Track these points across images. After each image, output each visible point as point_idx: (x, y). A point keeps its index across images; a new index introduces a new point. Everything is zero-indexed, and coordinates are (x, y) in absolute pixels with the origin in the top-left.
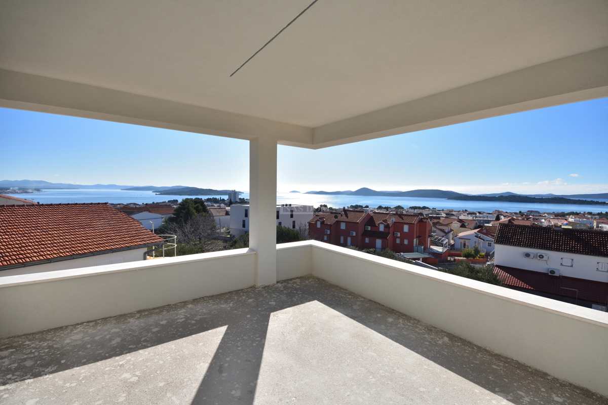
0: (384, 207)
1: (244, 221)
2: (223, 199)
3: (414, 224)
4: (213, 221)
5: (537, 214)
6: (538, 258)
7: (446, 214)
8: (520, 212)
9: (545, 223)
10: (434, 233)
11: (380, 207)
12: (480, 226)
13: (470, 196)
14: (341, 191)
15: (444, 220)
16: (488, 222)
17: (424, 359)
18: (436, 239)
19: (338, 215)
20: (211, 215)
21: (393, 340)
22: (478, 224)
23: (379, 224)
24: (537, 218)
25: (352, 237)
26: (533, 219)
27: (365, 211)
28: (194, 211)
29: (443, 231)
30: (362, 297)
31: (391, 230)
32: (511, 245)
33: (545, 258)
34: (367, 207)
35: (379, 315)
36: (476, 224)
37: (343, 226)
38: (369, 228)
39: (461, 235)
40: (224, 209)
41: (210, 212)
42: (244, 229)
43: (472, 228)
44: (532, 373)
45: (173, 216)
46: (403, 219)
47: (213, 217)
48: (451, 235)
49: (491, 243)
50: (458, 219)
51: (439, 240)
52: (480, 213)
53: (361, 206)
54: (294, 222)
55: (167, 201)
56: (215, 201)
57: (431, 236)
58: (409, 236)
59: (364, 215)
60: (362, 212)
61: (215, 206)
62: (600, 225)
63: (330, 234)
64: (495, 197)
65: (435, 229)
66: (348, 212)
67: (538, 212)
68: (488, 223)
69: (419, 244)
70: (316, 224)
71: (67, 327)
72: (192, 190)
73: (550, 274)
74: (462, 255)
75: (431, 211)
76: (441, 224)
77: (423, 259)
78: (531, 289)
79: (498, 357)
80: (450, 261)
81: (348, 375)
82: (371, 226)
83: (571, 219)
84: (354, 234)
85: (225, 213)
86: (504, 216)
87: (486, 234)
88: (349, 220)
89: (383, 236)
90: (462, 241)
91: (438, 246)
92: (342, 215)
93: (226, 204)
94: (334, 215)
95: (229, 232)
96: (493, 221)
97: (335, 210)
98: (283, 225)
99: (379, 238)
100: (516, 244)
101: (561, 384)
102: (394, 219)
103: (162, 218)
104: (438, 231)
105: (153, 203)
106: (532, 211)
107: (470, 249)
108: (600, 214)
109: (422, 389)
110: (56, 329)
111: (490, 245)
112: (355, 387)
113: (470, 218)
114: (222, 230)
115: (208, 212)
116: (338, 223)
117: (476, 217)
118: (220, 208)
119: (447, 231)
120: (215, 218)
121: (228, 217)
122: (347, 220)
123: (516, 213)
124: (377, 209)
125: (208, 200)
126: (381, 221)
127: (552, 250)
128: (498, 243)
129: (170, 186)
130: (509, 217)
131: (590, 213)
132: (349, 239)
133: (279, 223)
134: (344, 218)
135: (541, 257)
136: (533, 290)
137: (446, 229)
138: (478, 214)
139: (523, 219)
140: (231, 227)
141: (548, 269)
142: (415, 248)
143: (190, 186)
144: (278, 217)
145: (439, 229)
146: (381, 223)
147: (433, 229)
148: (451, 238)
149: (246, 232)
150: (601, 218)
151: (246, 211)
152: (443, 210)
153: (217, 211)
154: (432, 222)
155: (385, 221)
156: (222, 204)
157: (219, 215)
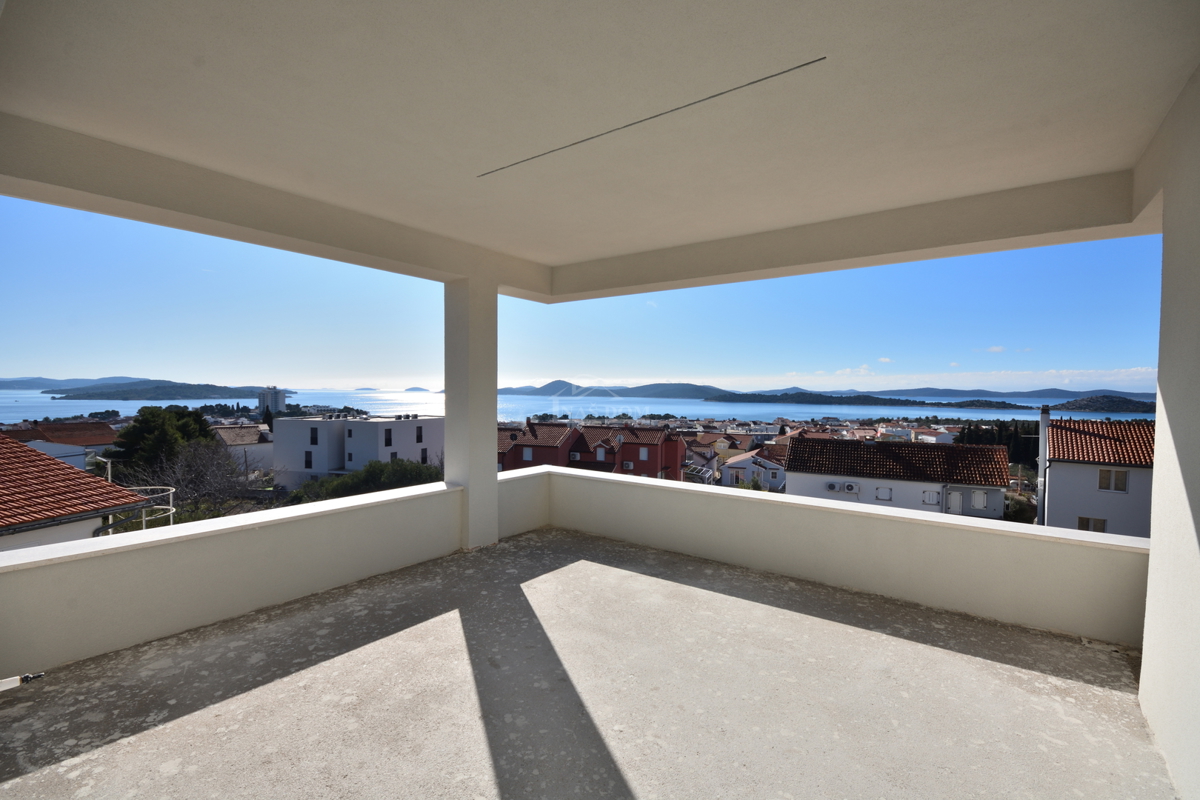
0: (596, 416)
1: (308, 455)
2: (245, 407)
3: (657, 445)
4: (227, 456)
5: (836, 423)
6: (846, 491)
7: (704, 427)
8: (813, 420)
9: (846, 435)
10: (690, 460)
11: (590, 417)
12: (758, 445)
14: (514, 387)
15: (702, 437)
16: (769, 438)
17: (774, 609)
18: (692, 471)
19: (517, 433)
20: (221, 443)
21: (724, 593)
22: (755, 442)
23: (595, 448)
24: (836, 428)
26: (831, 430)
28: (178, 435)
29: (702, 455)
30: (652, 549)
31: (618, 458)
32: (808, 472)
33: (855, 490)
34: (565, 417)
35: (690, 568)
36: (753, 441)
37: (528, 454)
38: (578, 456)
39: (731, 461)
40: (253, 430)
41: (217, 437)
42: (308, 470)
43: (747, 448)
44: (902, 605)
45: (116, 448)
46: (637, 437)
47: (227, 447)
48: (715, 463)
50: (724, 434)
51: (699, 472)
52: (755, 423)
54: (424, 451)
55: (86, 415)
56: (225, 411)
57: (685, 466)
58: (649, 467)
59: (566, 432)
60: (560, 426)
61: (225, 424)
62: (919, 437)
65: (692, 454)
66: (536, 427)
67: (836, 420)
68: (771, 440)
71: (117, 653)
72: (157, 387)
75: (679, 422)
76: (699, 445)
79: (859, 594)
81: (689, 640)
82: (580, 452)
83: (882, 429)
85: (257, 437)
86: (791, 428)
87: (768, 458)
88: (539, 442)
90: (733, 472)
92: (524, 434)
93: (251, 418)
94: (508, 434)
95: (271, 480)
96: (776, 435)
98: (399, 456)
100: (814, 470)
101: (937, 613)
102: (622, 438)
103: (86, 454)
104: (695, 457)
105: (46, 419)
108: (918, 420)
109: (788, 639)
110: (96, 659)
111: (774, 476)
112: (705, 651)
113: (741, 431)
114: (252, 477)
115: (213, 437)
116: (518, 449)
117: (750, 431)
118: (240, 428)
119: (709, 456)
120: (231, 449)
121: (265, 446)
122: (533, 442)
123: (807, 422)
124: (586, 419)
125: (206, 409)
126: (600, 442)
127: (863, 476)
128: (790, 471)
130: (797, 428)
131: (906, 419)
133: (392, 453)
134: (529, 439)
135: (850, 488)
137: (708, 453)
138: (752, 425)
139: (817, 431)
140: (274, 468)
143: (152, 378)
144: (388, 442)
145: (697, 453)
146: (600, 446)
147: (688, 453)
148: (715, 468)
149: (314, 478)
150: (920, 426)
151: (314, 431)
152: (698, 420)
153: (237, 435)
154: (687, 442)
155: (607, 441)
156: (244, 418)
157: (242, 443)
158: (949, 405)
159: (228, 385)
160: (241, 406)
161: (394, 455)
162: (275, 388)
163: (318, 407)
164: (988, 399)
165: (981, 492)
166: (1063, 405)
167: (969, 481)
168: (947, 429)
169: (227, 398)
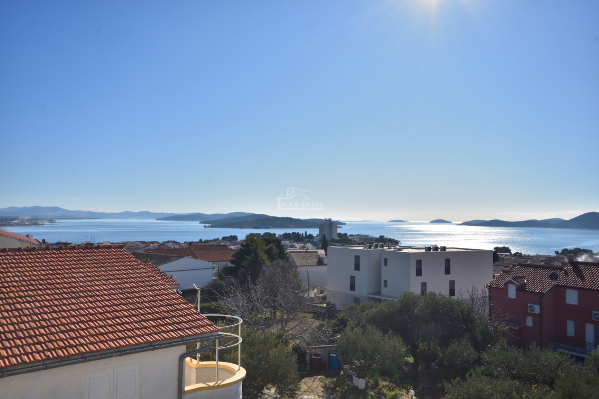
1: (353, 278)
2: (310, 235)
4: (296, 275)
19: (557, 272)
20: (292, 265)
28: (265, 257)
37: (572, 298)
40: (314, 254)
41: (290, 259)
42: (352, 292)
45: (230, 265)
47: (296, 267)
53: (589, 252)
54: (452, 283)
55: (220, 239)
56: (297, 238)
61: (297, 248)
63: (540, 314)
66: (581, 267)
70: (505, 290)
72: (259, 219)
85: (316, 261)
88: (587, 284)
92: (567, 274)
93: (314, 244)
94: (546, 272)
95: (325, 298)
97: (529, 257)
98: (429, 290)
103: (213, 268)
105: (201, 241)
114: (312, 294)
115: (287, 259)
116: (560, 291)
118: (306, 252)
120: (299, 269)
121: (322, 268)
125: (286, 236)
129: (226, 213)
132: (590, 328)
133: (422, 284)
134: (573, 278)
143: (256, 213)
144: (419, 273)
149: (357, 300)
151: (357, 258)
153: (304, 258)
156: (309, 244)
157: (306, 265)
159: (300, 218)
160: (308, 234)
161: (424, 285)
162: (330, 219)
163: (360, 236)
169: (299, 228)
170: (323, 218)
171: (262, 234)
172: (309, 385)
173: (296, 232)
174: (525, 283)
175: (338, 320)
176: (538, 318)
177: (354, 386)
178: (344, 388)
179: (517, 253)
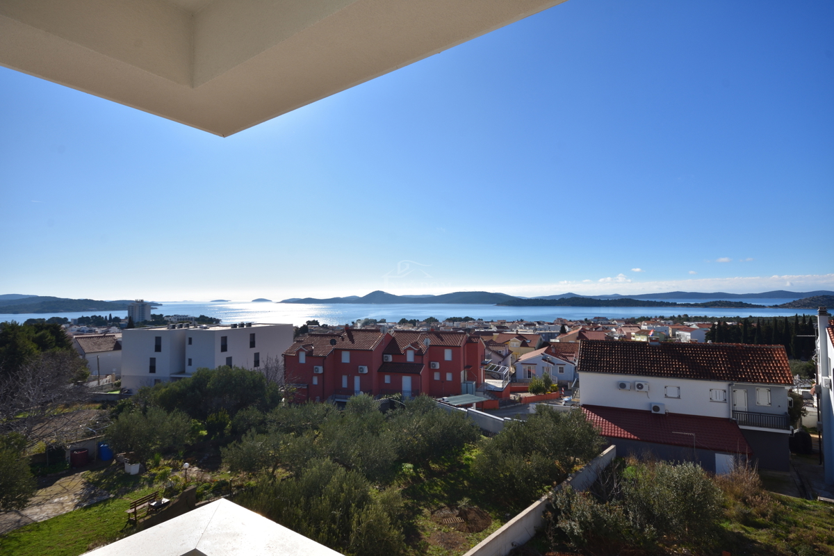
0: (409, 320)
1: (153, 361)
2: (116, 318)
3: (460, 346)
4: (85, 363)
5: (606, 322)
6: (637, 389)
7: (497, 327)
8: (586, 320)
9: (616, 334)
10: (489, 359)
11: (403, 321)
12: (545, 343)
13: (525, 300)
14: (342, 297)
15: (498, 337)
16: (553, 336)
18: (491, 369)
19: (336, 339)
20: (78, 352)
22: (543, 340)
23: (405, 351)
24: (606, 326)
25: (362, 375)
26: (603, 328)
27: (381, 330)
28: (33, 347)
29: (498, 354)
31: (426, 359)
32: (600, 372)
33: (645, 388)
34: (383, 321)
36: (541, 340)
37: (346, 358)
38: (390, 358)
39: (524, 358)
40: (111, 338)
41: (74, 346)
42: (152, 375)
43: (536, 346)
46: (442, 340)
47: (84, 354)
48: (509, 360)
49: (562, 368)
50: (517, 334)
51: (496, 369)
52: (539, 323)
53: (375, 321)
54: (257, 355)
56: (99, 322)
57: (484, 364)
58: (453, 367)
59: (380, 336)
60: (377, 331)
61: (96, 332)
62: (677, 333)
63: (323, 374)
64: (555, 300)
65: (490, 353)
66: (353, 333)
67: (605, 319)
68: (555, 338)
69: (468, 379)
70: (297, 357)
73: (653, 412)
74: (529, 389)
75: (476, 324)
76: (496, 344)
77: (477, 403)
78: (634, 439)
80: (514, 402)
82: (392, 354)
83: (644, 326)
84: (366, 370)
85: (112, 345)
86: (569, 327)
87: (556, 355)
88: (356, 346)
89: (412, 369)
90: (526, 367)
91: (494, 378)
92: (343, 339)
93: (120, 327)
94: (329, 339)
95: (119, 384)
96: (558, 334)
98: (234, 363)
99: (407, 374)
100: (606, 370)
102: (428, 342)
104: (494, 356)
106: (599, 318)
107: (538, 380)
108: (672, 318)
111: (561, 370)
113: (529, 331)
114: (103, 381)
115: (69, 347)
116: (337, 353)
117: (536, 330)
118: (105, 336)
119: (504, 354)
120: (87, 356)
121: (118, 353)
122: (351, 346)
123: (582, 322)
124: (399, 323)
125: (82, 321)
126: (409, 345)
127: (652, 376)
128: (583, 370)
130: (576, 328)
131: (662, 318)
132: (357, 380)
133: (227, 358)
134: (347, 343)
135: (640, 386)
136: (637, 440)
137: (503, 351)
138: (537, 325)
139: (592, 330)
140: (122, 374)
141: (651, 404)
142: (464, 386)
144: (224, 348)
145: (494, 352)
146: (409, 348)
147: (488, 353)
148: (510, 364)
149: (158, 381)
150: (675, 323)
151: (158, 340)
152: (492, 321)
153: (95, 343)
154: (485, 342)
155: (415, 345)
156: (115, 328)
157: (98, 350)
158: (696, 305)
159: (104, 300)
160: (113, 317)
161: (229, 360)
162: (142, 301)
163: (178, 316)
164: (728, 300)
165: (765, 390)
166: (790, 303)
167: (754, 379)
168: (698, 325)
169: (102, 310)
170: (134, 300)
171: (47, 319)
172: (64, 485)
173: (98, 315)
174: (312, 350)
175: (118, 407)
176: (322, 377)
177: (126, 473)
178: (112, 478)
179: (324, 325)
